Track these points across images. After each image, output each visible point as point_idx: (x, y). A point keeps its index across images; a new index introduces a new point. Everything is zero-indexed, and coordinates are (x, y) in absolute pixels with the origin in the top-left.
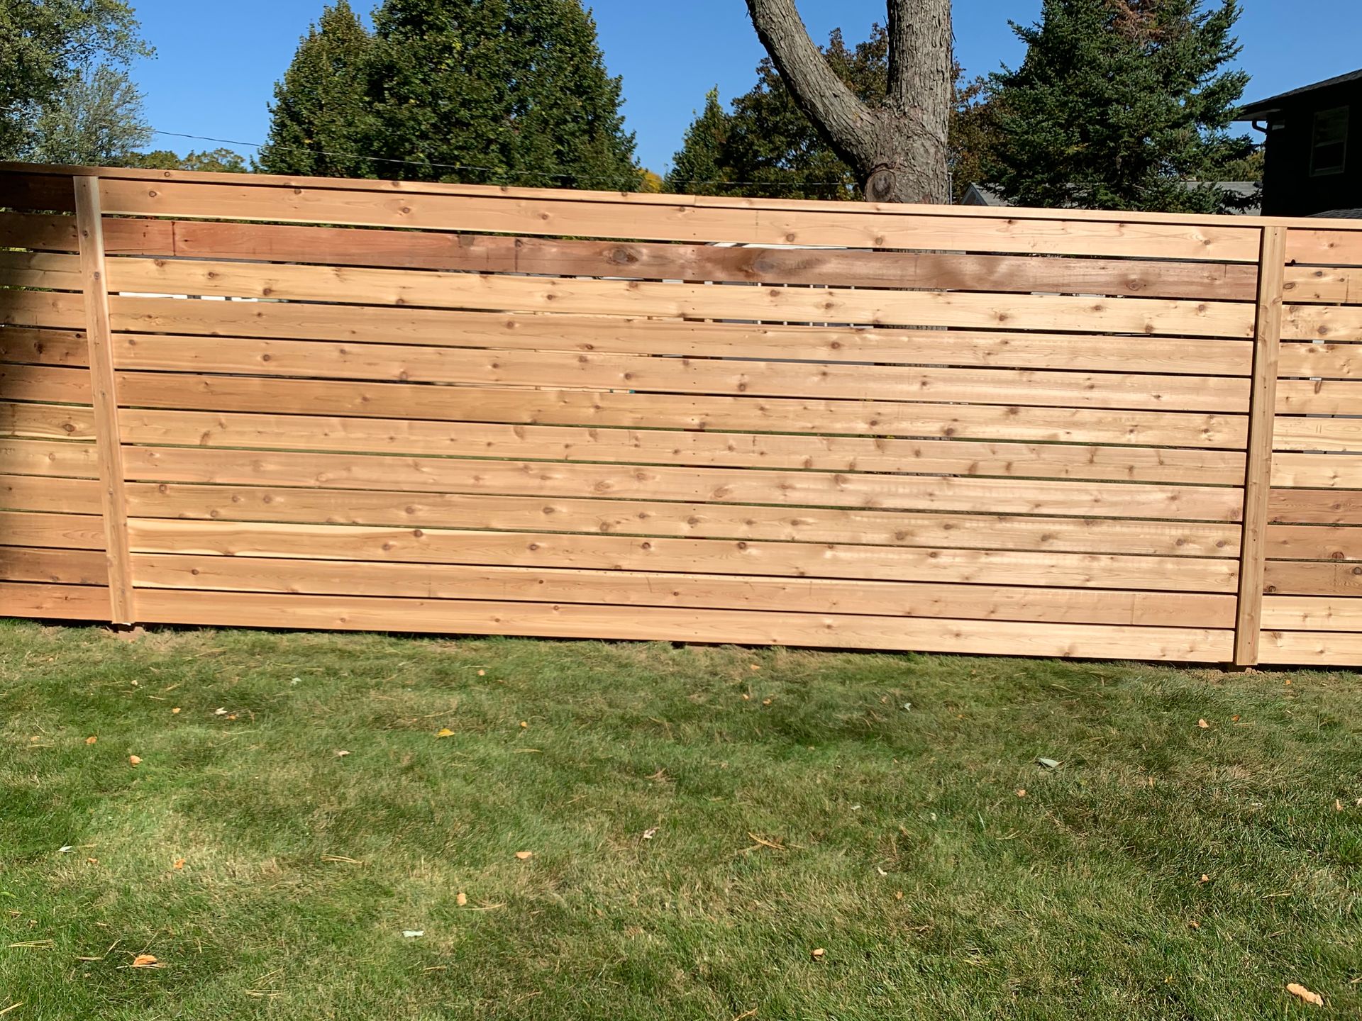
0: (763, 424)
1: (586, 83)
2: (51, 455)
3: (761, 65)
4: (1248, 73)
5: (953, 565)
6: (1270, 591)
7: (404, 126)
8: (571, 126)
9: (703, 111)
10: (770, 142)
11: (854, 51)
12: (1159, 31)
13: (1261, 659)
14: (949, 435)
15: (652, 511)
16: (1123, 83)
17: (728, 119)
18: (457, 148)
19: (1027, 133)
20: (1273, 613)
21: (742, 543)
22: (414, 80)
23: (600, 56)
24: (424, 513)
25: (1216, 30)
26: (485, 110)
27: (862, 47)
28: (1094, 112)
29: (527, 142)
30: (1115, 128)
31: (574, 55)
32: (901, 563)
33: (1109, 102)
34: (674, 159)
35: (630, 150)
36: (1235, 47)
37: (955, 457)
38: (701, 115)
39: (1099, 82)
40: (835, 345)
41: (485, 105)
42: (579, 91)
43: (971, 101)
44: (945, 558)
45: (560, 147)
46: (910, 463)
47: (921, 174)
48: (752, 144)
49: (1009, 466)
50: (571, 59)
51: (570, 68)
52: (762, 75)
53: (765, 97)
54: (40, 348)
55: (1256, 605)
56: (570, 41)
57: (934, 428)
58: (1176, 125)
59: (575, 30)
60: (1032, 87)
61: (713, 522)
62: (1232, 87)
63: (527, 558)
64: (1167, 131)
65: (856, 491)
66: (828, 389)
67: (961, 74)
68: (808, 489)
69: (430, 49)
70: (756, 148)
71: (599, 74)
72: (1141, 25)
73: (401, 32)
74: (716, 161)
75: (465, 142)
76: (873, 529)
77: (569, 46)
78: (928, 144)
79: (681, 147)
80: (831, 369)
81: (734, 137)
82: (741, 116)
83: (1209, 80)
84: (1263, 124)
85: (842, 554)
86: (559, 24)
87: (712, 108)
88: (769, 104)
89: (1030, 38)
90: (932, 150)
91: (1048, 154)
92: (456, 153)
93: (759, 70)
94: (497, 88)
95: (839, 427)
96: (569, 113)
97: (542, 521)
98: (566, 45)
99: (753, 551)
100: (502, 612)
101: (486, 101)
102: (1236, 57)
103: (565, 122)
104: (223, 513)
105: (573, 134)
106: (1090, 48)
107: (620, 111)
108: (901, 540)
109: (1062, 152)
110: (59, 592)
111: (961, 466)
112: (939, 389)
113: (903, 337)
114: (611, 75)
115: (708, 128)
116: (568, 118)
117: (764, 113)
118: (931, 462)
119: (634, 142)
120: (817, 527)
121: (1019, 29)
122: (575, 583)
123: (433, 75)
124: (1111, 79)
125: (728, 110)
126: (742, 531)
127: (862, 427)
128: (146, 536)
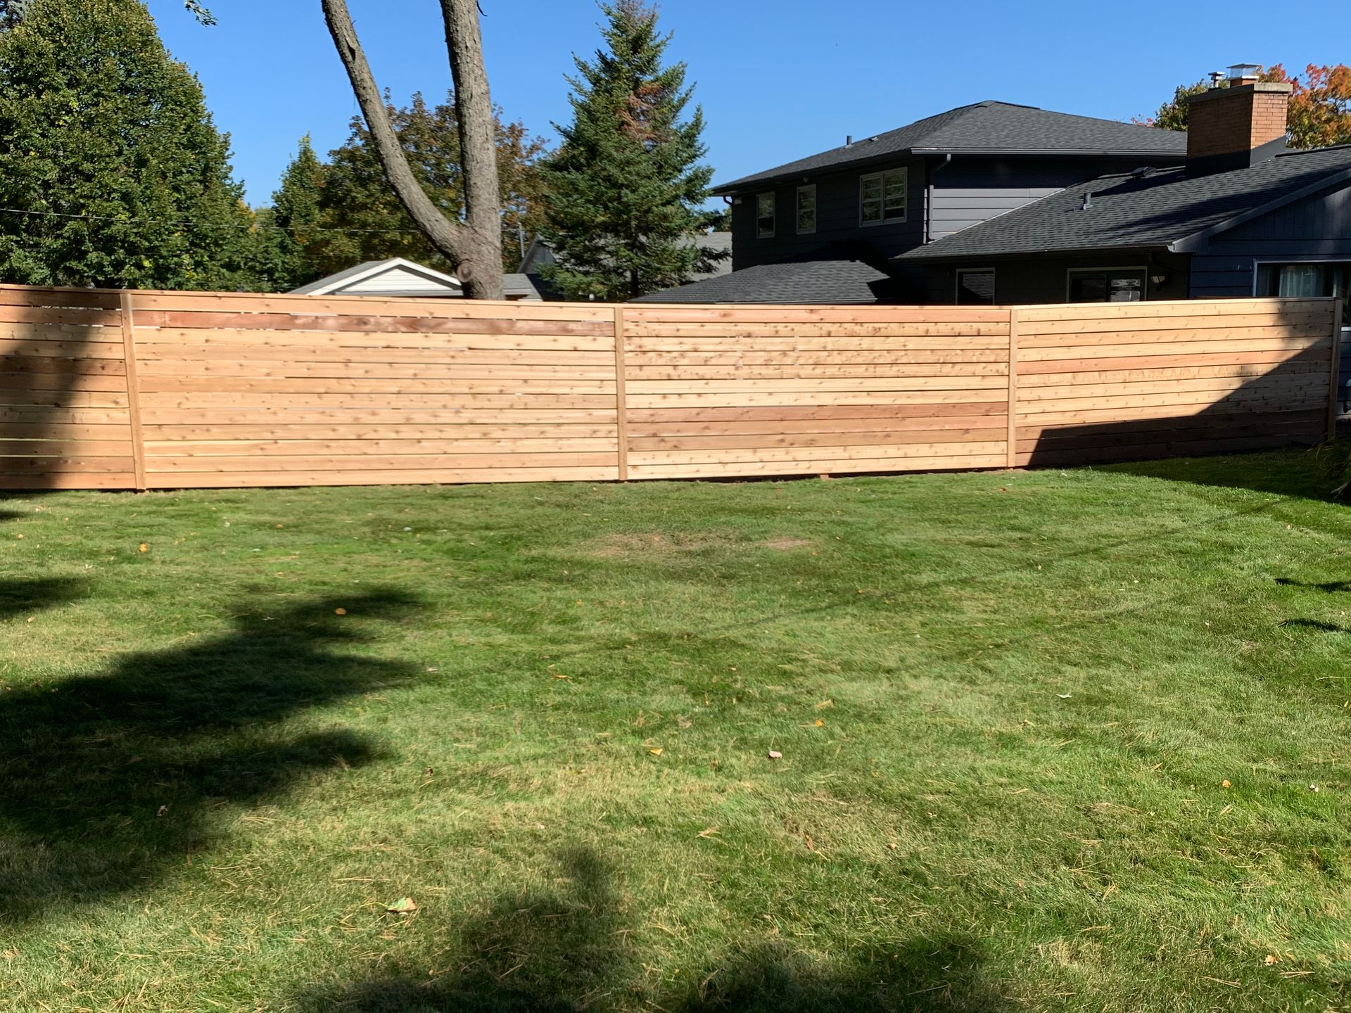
0: (425, 390)
1: (199, 139)
2: (108, 416)
3: (353, 121)
4: (712, 167)
5: (506, 446)
6: (631, 450)
7: (29, 176)
8: (186, 177)
9: (298, 155)
10: (366, 189)
11: (434, 111)
12: (653, 136)
13: (630, 477)
14: (501, 392)
15: (379, 428)
16: (630, 173)
17: (325, 166)
18: (81, 197)
19: (567, 207)
20: (632, 459)
21: (419, 441)
22: (33, 134)
23: (209, 116)
24: (280, 433)
25: (689, 137)
26: (107, 163)
27: (440, 109)
28: (612, 193)
29: (148, 192)
30: (627, 205)
31: (186, 115)
32: (485, 446)
33: (622, 186)
34: (273, 197)
35: (239, 196)
36: (704, 148)
37: (504, 401)
38: (296, 158)
39: (613, 170)
40: (453, 357)
41: (107, 159)
42: (192, 146)
43: (535, 157)
44: (503, 443)
45: (177, 195)
46: (486, 404)
47: (488, 265)
48: (350, 191)
49: (526, 404)
50: (183, 118)
51: (183, 127)
52: (354, 130)
53: (357, 149)
54: (103, 368)
55: (625, 456)
56: (181, 102)
57: (496, 389)
58: (669, 202)
59: (185, 93)
60: (569, 173)
61: (407, 432)
62: (702, 177)
63: (325, 451)
64: (661, 208)
65: (465, 416)
66: (451, 374)
67: (525, 133)
68: (446, 417)
69: (47, 107)
70: (354, 194)
71: (210, 132)
72: (640, 131)
73: (15, 89)
74: (317, 203)
75: (91, 191)
76: (474, 432)
77: (180, 106)
78: (490, 248)
79: (279, 186)
80: (452, 366)
81: (333, 182)
82: (338, 166)
83: (688, 172)
84: (729, 199)
85: (461, 443)
86: (170, 88)
87: (306, 155)
88: (363, 157)
89: (566, 133)
90: (492, 252)
91: (584, 221)
92: (82, 201)
93: (352, 126)
94: (117, 144)
95: (456, 390)
96: (185, 167)
97: (331, 435)
98: (176, 105)
99: (424, 444)
100: (315, 475)
101: (109, 156)
102: (706, 155)
103: (182, 173)
104: (189, 437)
105: (188, 183)
106: (607, 146)
107: (229, 162)
108: (485, 436)
109: (593, 221)
110: (110, 476)
111: (507, 405)
112: (496, 374)
113: (480, 353)
114: (220, 131)
115: (303, 170)
116: (184, 170)
117: (359, 164)
118: (495, 404)
119: (243, 189)
120: (451, 433)
121: (558, 128)
122: (347, 461)
123: (52, 131)
124: (623, 169)
125: (323, 158)
126: (419, 436)
127: (466, 390)
128: (152, 449)
